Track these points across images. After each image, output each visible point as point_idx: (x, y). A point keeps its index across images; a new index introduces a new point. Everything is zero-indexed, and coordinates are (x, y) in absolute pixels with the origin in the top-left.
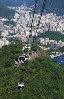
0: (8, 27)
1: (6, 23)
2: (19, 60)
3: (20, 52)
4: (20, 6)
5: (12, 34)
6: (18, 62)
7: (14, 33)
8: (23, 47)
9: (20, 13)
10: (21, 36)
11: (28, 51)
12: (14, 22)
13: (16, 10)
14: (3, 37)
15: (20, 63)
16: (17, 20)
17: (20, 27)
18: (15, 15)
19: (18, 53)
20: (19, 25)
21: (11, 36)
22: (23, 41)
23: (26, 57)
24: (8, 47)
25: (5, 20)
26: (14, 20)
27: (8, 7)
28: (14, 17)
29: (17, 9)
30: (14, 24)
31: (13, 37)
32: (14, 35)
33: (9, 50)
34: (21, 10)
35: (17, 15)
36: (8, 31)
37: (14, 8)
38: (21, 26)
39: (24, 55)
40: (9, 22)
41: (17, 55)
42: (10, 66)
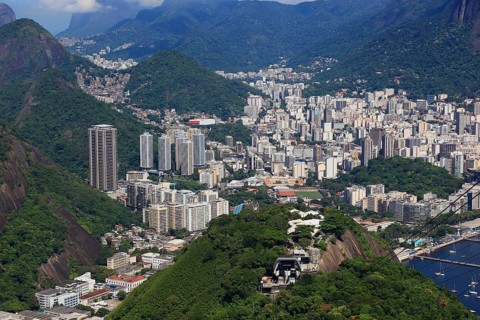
0: (223, 148)
1: (213, 133)
2: (277, 273)
3: (279, 243)
4: (265, 66)
5: (240, 176)
6: (275, 279)
7: (246, 171)
8: (291, 223)
9: (268, 92)
10: (274, 179)
11: (309, 237)
12: (245, 127)
13: (252, 84)
14: (205, 187)
15: (281, 283)
16: (258, 121)
17: (270, 147)
18: (249, 101)
19: (270, 246)
20: (264, 140)
21: (235, 183)
22: (283, 201)
23: (306, 261)
24: (232, 225)
25: (211, 122)
26: (246, 121)
27: (221, 73)
28: (246, 108)
29: (254, 81)
30: (244, 136)
31: (246, 185)
32: (250, 179)
33: (238, 233)
34: (271, 83)
35: (255, 103)
36: (226, 165)
37: (241, 75)
38: (271, 141)
39: (296, 251)
40: (227, 129)
41: (270, 252)
42: (243, 296)
